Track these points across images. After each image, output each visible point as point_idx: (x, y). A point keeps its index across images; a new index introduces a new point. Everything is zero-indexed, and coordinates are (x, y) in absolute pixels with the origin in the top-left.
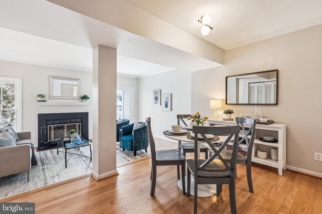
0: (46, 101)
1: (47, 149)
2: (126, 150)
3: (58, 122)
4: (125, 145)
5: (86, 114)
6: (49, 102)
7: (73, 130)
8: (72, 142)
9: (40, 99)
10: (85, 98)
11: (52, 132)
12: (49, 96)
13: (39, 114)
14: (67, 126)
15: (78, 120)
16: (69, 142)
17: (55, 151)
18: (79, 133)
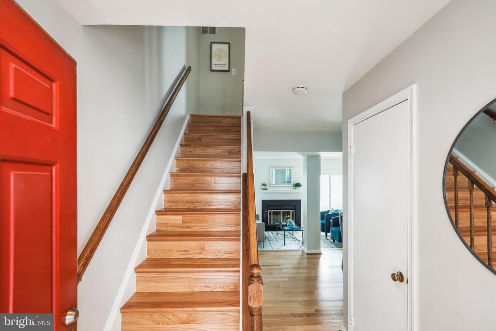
0: (267, 189)
1: (270, 231)
2: (336, 241)
3: (275, 207)
4: (335, 236)
5: (299, 201)
6: (270, 190)
7: (289, 216)
8: (289, 226)
9: (263, 187)
10: (297, 185)
11: (272, 216)
12: (270, 184)
13: (262, 200)
14: (283, 212)
15: (292, 207)
16: (286, 226)
17: (275, 233)
18: (293, 219)
